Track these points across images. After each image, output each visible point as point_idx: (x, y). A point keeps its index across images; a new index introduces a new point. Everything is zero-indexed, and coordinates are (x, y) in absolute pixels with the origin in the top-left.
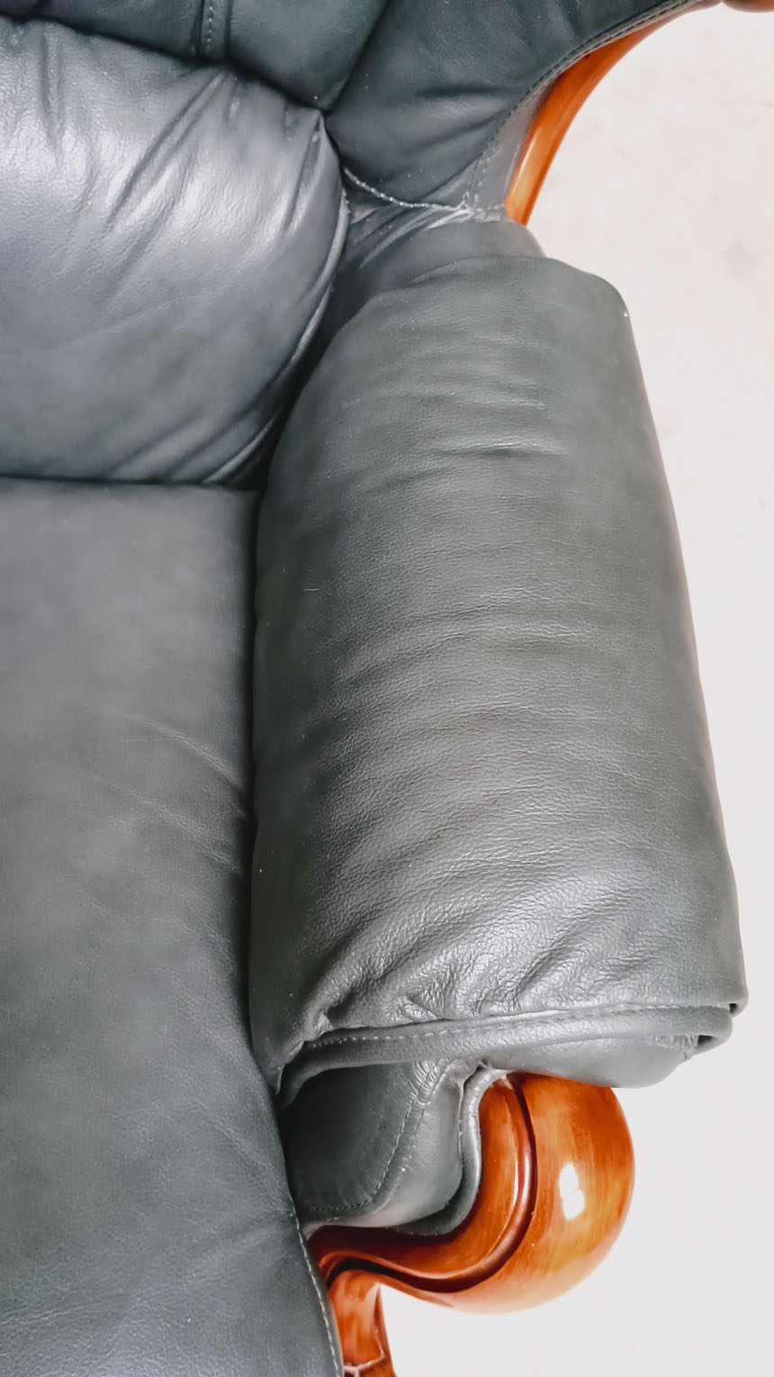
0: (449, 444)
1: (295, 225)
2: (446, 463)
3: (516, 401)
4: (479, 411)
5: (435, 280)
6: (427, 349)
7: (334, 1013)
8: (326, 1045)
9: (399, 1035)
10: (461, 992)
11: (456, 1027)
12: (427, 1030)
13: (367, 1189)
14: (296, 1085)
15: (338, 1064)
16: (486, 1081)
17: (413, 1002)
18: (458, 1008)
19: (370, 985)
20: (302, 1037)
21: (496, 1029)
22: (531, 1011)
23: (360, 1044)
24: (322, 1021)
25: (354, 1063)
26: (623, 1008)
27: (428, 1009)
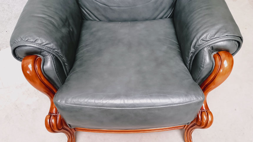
7: (194, 47)
8: (194, 53)
9: (202, 45)
10: (208, 37)
11: (208, 42)
12: (205, 43)
13: (201, 67)
14: (191, 64)
15: (196, 54)
16: (213, 54)
17: (203, 40)
18: (208, 39)
19: (198, 40)
20: (191, 51)
21: (212, 41)
22: (216, 38)
23: (198, 49)
24: (193, 49)
25: (197, 52)
26: (227, 36)
27: (205, 41)
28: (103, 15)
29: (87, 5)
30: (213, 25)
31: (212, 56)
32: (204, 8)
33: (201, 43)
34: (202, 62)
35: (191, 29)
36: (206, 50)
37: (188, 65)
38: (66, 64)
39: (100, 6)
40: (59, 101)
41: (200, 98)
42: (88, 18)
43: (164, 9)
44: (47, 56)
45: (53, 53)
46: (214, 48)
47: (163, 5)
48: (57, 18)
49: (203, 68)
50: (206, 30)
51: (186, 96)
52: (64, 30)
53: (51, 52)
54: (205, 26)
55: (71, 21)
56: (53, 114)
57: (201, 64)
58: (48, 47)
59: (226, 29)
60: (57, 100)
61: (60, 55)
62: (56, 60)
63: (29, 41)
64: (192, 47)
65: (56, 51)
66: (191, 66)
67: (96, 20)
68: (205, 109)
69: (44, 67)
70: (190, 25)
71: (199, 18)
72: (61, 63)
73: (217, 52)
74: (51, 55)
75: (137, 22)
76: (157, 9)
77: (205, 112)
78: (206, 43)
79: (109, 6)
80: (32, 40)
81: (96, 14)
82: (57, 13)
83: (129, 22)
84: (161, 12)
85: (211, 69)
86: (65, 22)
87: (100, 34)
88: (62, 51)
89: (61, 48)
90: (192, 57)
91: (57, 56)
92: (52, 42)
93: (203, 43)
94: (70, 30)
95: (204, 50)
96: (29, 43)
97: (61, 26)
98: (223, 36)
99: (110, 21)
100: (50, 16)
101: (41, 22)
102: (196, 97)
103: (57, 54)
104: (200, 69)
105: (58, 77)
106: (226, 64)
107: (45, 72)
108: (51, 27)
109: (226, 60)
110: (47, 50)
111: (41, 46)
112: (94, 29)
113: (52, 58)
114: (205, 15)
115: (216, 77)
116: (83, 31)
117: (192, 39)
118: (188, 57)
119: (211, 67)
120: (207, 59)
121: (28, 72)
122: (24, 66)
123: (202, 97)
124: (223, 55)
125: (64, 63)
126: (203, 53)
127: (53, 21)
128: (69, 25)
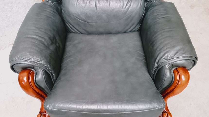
0: (159, 18)
1: (141, 5)
2: (159, 19)
3: (165, 13)
4: (162, 15)
5: (155, 6)
6: (156, 11)
7: (158, 63)
8: (157, 68)
9: (164, 63)
10: (169, 57)
11: (169, 61)
12: (166, 62)
13: (163, 80)
14: (155, 76)
15: (159, 69)
16: (173, 69)
17: (164, 59)
18: (169, 59)
19: (160, 59)
20: (155, 67)
21: (173, 60)
22: (175, 58)
23: (160, 65)
24: (157, 65)
25: (160, 68)
26: (184, 57)
27: (166, 60)
28: (83, 29)
29: (71, 21)
30: (174, 47)
31: (172, 71)
32: (166, 30)
33: (163, 61)
34: (164, 76)
35: (155, 48)
36: (167, 67)
37: (152, 75)
38: (53, 75)
39: (81, 23)
40: (48, 106)
41: (162, 105)
42: (71, 31)
43: (133, 25)
44: (38, 70)
45: (44, 68)
46: (173, 65)
47: (133, 22)
48: (46, 38)
49: (164, 81)
50: (167, 50)
51: (150, 103)
52: (52, 48)
53: (42, 67)
54: (167, 47)
55: (57, 38)
56: (43, 113)
57: (163, 77)
58: (39, 64)
59: (184, 51)
60: (47, 106)
61: (49, 69)
62: (46, 73)
63: (24, 60)
64: (155, 63)
65: (45, 66)
66: (155, 77)
67: (77, 33)
68: (166, 110)
69: (36, 79)
70: (154, 43)
71: (162, 39)
72: (49, 74)
73: (176, 68)
74: (41, 69)
75: (111, 34)
76: (127, 25)
77: (166, 113)
78: (168, 61)
79: (88, 22)
80: (27, 59)
81: (78, 28)
82: (46, 33)
83: (105, 35)
84: (131, 27)
85: (171, 82)
86: (53, 40)
87: (81, 46)
88: (50, 66)
89: (50, 63)
90: (155, 71)
91: (47, 70)
92: (43, 60)
93: (165, 61)
94: (57, 46)
95: (165, 67)
96: (24, 61)
97: (50, 44)
98: (181, 56)
99: (89, 33)
100: (41, 36)
101: (34, 42)
102: (158, 104)
103: (47, 69)
104: (162, 81)
105: (47, 86)
106: (183, 78)
107: (37, 83)
108: (42, 47)
109: (183, 75)
110: (39, 66)
111: (34, 63)
112: (76, 41)
113: (43, 72)
114: (166, 37)
115: (175, 88)
116: (67, 43)
117: (156, 56)
118: (153, 70)
119: (171, 80)
120: (168, 74)
121: (23, 83)
122: (20, 78)
123: (164, 105)
124: (181, 71)
125: (52, 74)
126: (165, 69)
127: (43, 40)
128: (56, 41)
